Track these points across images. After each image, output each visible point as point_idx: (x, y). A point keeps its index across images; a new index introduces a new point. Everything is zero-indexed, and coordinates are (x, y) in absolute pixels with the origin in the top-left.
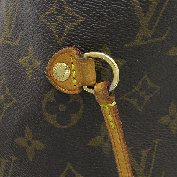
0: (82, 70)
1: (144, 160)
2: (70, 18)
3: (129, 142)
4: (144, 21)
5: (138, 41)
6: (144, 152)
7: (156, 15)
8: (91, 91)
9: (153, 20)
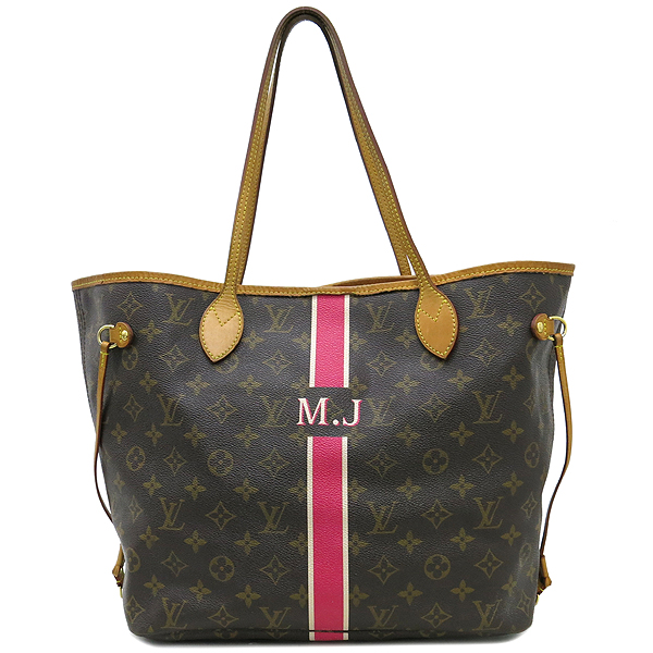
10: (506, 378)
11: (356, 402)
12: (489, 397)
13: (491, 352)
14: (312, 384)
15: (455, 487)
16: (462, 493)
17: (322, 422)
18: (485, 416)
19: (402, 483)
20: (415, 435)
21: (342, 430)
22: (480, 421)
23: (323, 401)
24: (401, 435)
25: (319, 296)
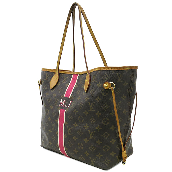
0: (109, 85)
1: (118, 104)
2: (107, 77)
3: (116, 101)
4: (119, 78)
5: (118, 81)
6: (118, 103)
7: (121, 77)
8: (110, 89)
9: (120, 78)
10: (96, 99)
11: (71, 101)
12: (92, 104)
13: (94, 92)
14: (64, 96)
15: (85, 126)
16: (86, 128)
17: (63, 106)
18: (91, 109)
19: (74, 123)
20: (77, 112)
21: (66, 108)
22: (90, 110)
23: (65, 100)
24: (74, 111)
25: (74, 74)
